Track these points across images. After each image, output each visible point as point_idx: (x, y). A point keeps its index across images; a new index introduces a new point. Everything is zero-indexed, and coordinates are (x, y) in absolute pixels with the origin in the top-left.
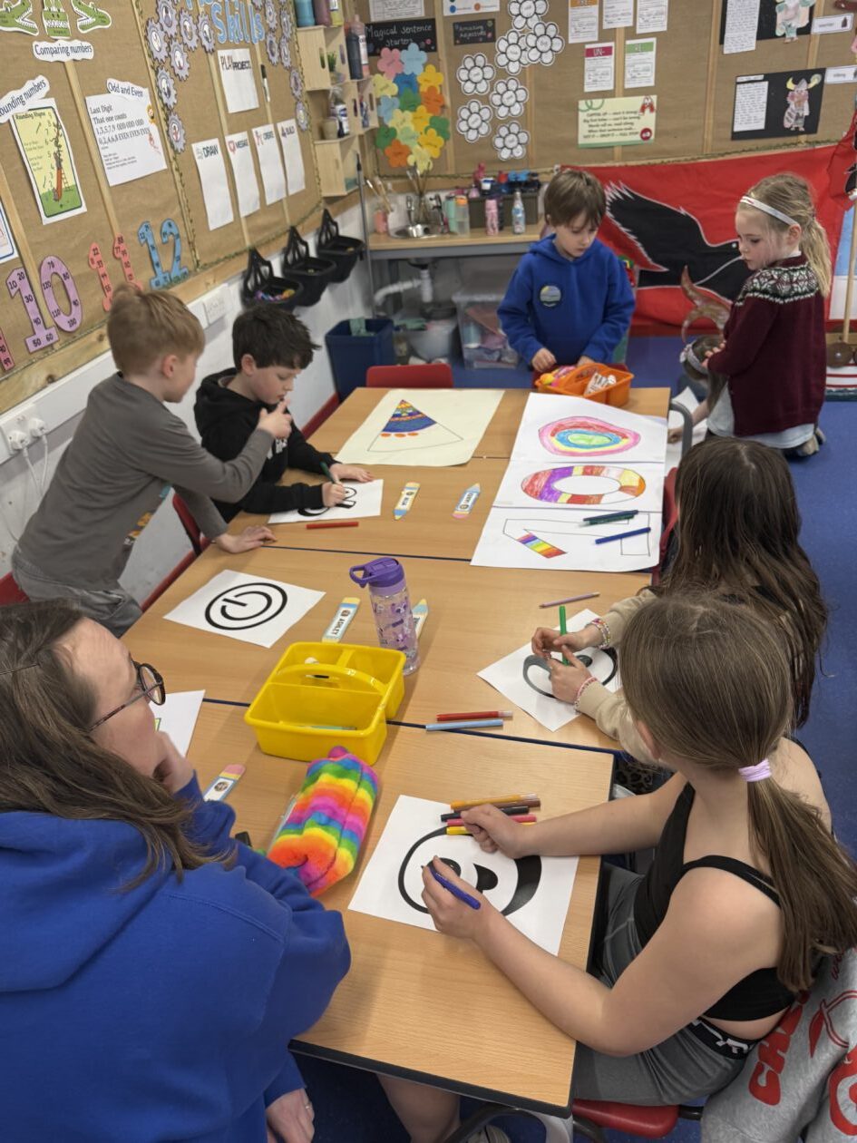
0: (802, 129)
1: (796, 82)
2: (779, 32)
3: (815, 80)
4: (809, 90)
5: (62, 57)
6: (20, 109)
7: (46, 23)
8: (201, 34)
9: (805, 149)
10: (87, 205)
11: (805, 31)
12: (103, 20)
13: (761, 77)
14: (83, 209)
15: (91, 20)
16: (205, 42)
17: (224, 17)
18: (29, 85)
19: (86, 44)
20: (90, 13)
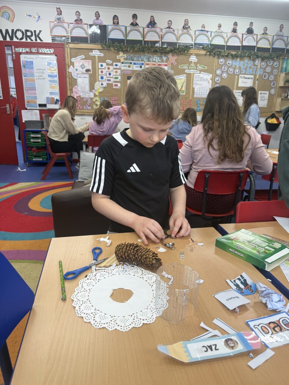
5: (191, 72)
6: (178, 78)
7: (190, 68)
8: (235, 72)
10: (186, 94)
12: (205, 68)
14: (184, 94)
15: (201, 68)
16: (236, 73)
17: (246, 69)
18: (182, 75)
19: (198, 71)
20: (201, 66)
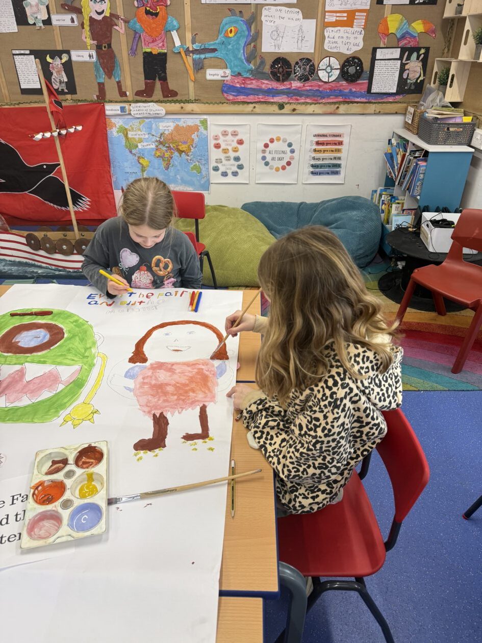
0: (66, 91)
1: (52, 58)
2: (31, 21)
3: (65, 58)
4: (63, 64)
9: (72, 104)
11: (48, 22)
13: (28, 52)
